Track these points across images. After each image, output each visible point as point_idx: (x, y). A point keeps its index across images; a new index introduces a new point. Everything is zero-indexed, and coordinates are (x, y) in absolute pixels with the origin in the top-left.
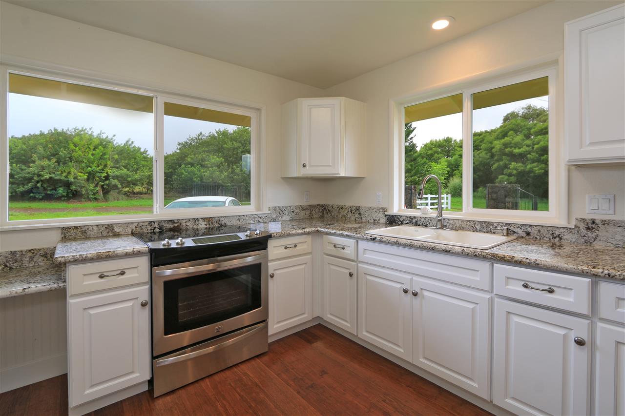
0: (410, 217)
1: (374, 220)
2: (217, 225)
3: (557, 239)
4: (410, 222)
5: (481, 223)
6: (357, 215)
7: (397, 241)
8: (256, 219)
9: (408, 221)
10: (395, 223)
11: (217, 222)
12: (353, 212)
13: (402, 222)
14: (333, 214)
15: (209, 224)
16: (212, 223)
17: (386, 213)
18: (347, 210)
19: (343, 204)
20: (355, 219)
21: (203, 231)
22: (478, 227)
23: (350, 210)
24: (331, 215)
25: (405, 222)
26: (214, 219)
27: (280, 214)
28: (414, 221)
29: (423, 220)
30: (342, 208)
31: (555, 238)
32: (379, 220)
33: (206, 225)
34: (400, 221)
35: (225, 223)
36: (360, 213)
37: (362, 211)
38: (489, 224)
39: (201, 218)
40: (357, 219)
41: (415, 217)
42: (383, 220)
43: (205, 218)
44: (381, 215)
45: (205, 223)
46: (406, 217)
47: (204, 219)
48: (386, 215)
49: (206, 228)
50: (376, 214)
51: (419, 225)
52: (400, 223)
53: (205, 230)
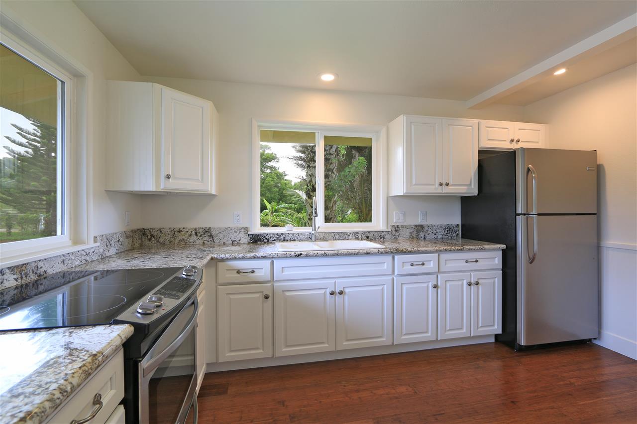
0: (277, 234)
1: (233, 241)
2: (33, 277)
3: (383, 238)
4: (278, 238)
5: (339, 233)
6: (207, 238)
7: (325, 253)
8: (83, 258)
9: (275, 238)
10: (261, 241)
11: (33, 272)
12: (199, 235)
13: (268, 240)
14: (161, 240)
15: (22, 278)
16: (26, 275)
17: (249, 233)
18: (188, 233)
19: (181, 226)
20: (204, 243)
21: (12, 293)
22: (337, 237)
23: (193, 233)
24: (158, 241)
25: (271, 239)
26: (28, 266)
27: (107, 246)
28: (282, 237)
29: (291, 235)
30: (180, 231)
31: (381, 238)
32: (240, 241)
33: (16, 280)
34: (266, 239)
35: (45, 272)
36: (211, 235)
37: (214, 233)
38: (344, 233)
39: (9, 268)
40: (206, 242)
41: (282, 234)
42: (246, 239)
43: (15, 266)
44: (242, 235)
45: (15, 276)
46: (274, 234)
47: (12, 269)
48: (249, 235)
49: (17, 288)
50: (236, 234)
51: (287, 241)
52: (266, 241)
53: (15, 292)
